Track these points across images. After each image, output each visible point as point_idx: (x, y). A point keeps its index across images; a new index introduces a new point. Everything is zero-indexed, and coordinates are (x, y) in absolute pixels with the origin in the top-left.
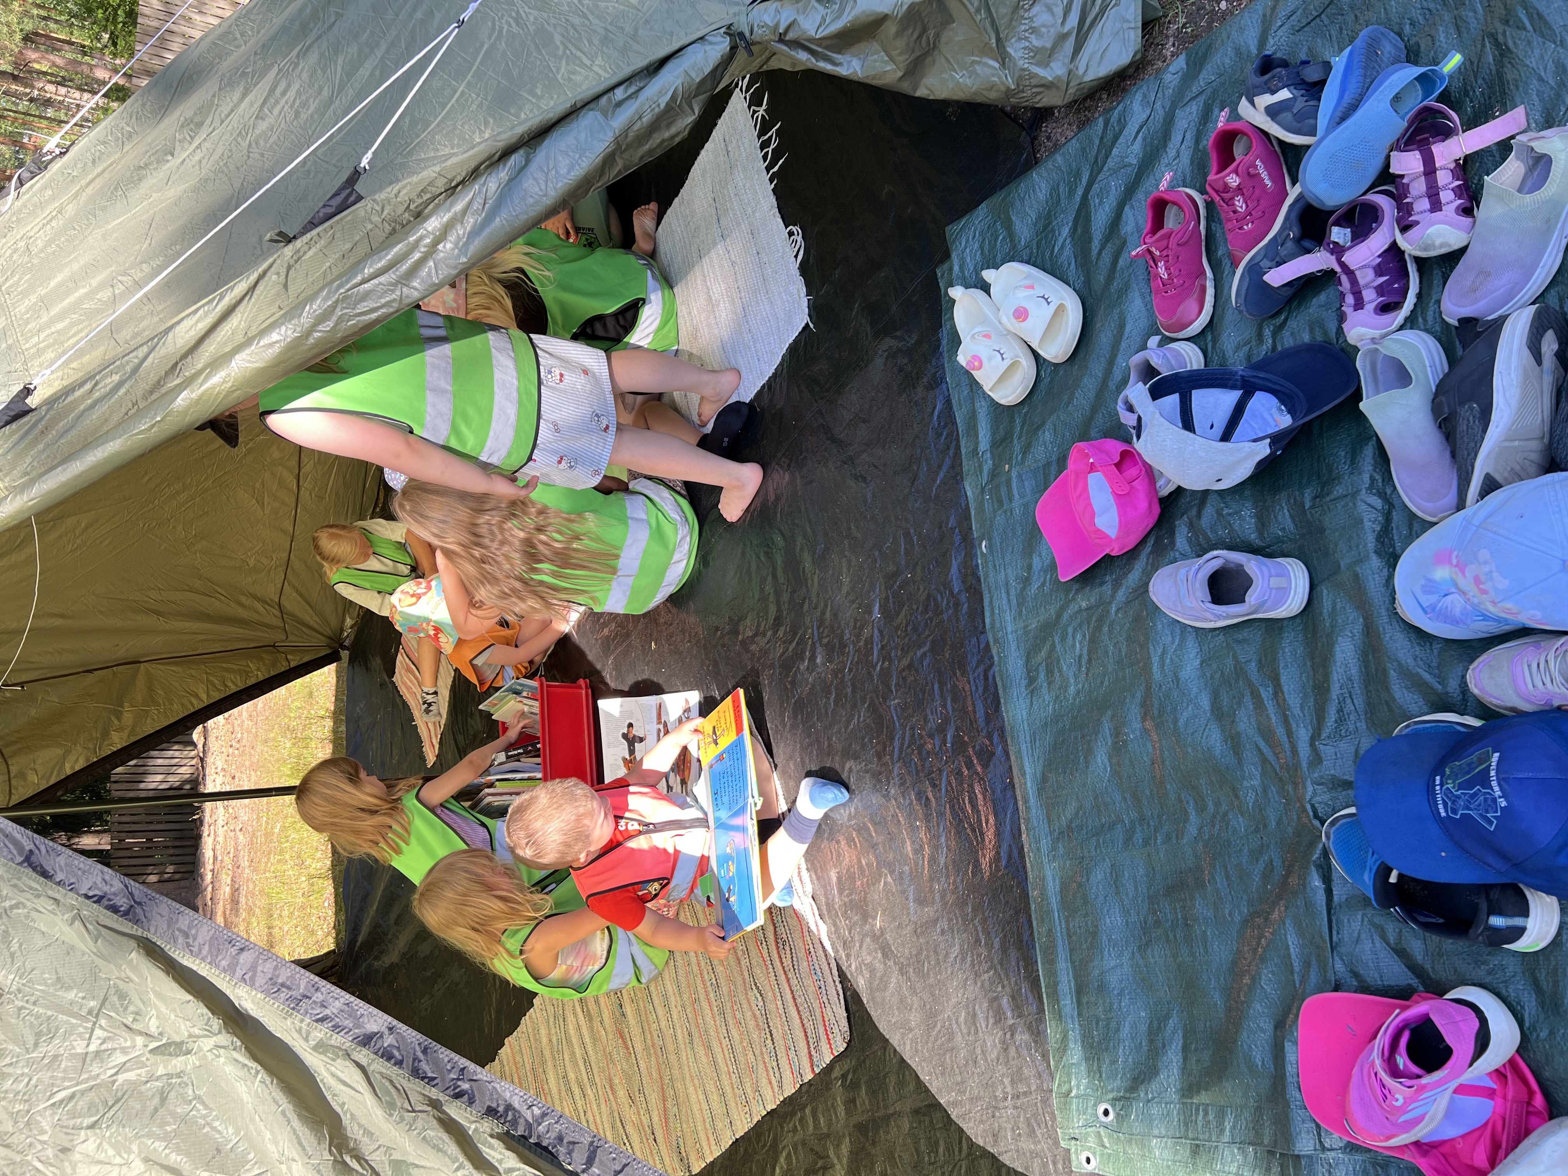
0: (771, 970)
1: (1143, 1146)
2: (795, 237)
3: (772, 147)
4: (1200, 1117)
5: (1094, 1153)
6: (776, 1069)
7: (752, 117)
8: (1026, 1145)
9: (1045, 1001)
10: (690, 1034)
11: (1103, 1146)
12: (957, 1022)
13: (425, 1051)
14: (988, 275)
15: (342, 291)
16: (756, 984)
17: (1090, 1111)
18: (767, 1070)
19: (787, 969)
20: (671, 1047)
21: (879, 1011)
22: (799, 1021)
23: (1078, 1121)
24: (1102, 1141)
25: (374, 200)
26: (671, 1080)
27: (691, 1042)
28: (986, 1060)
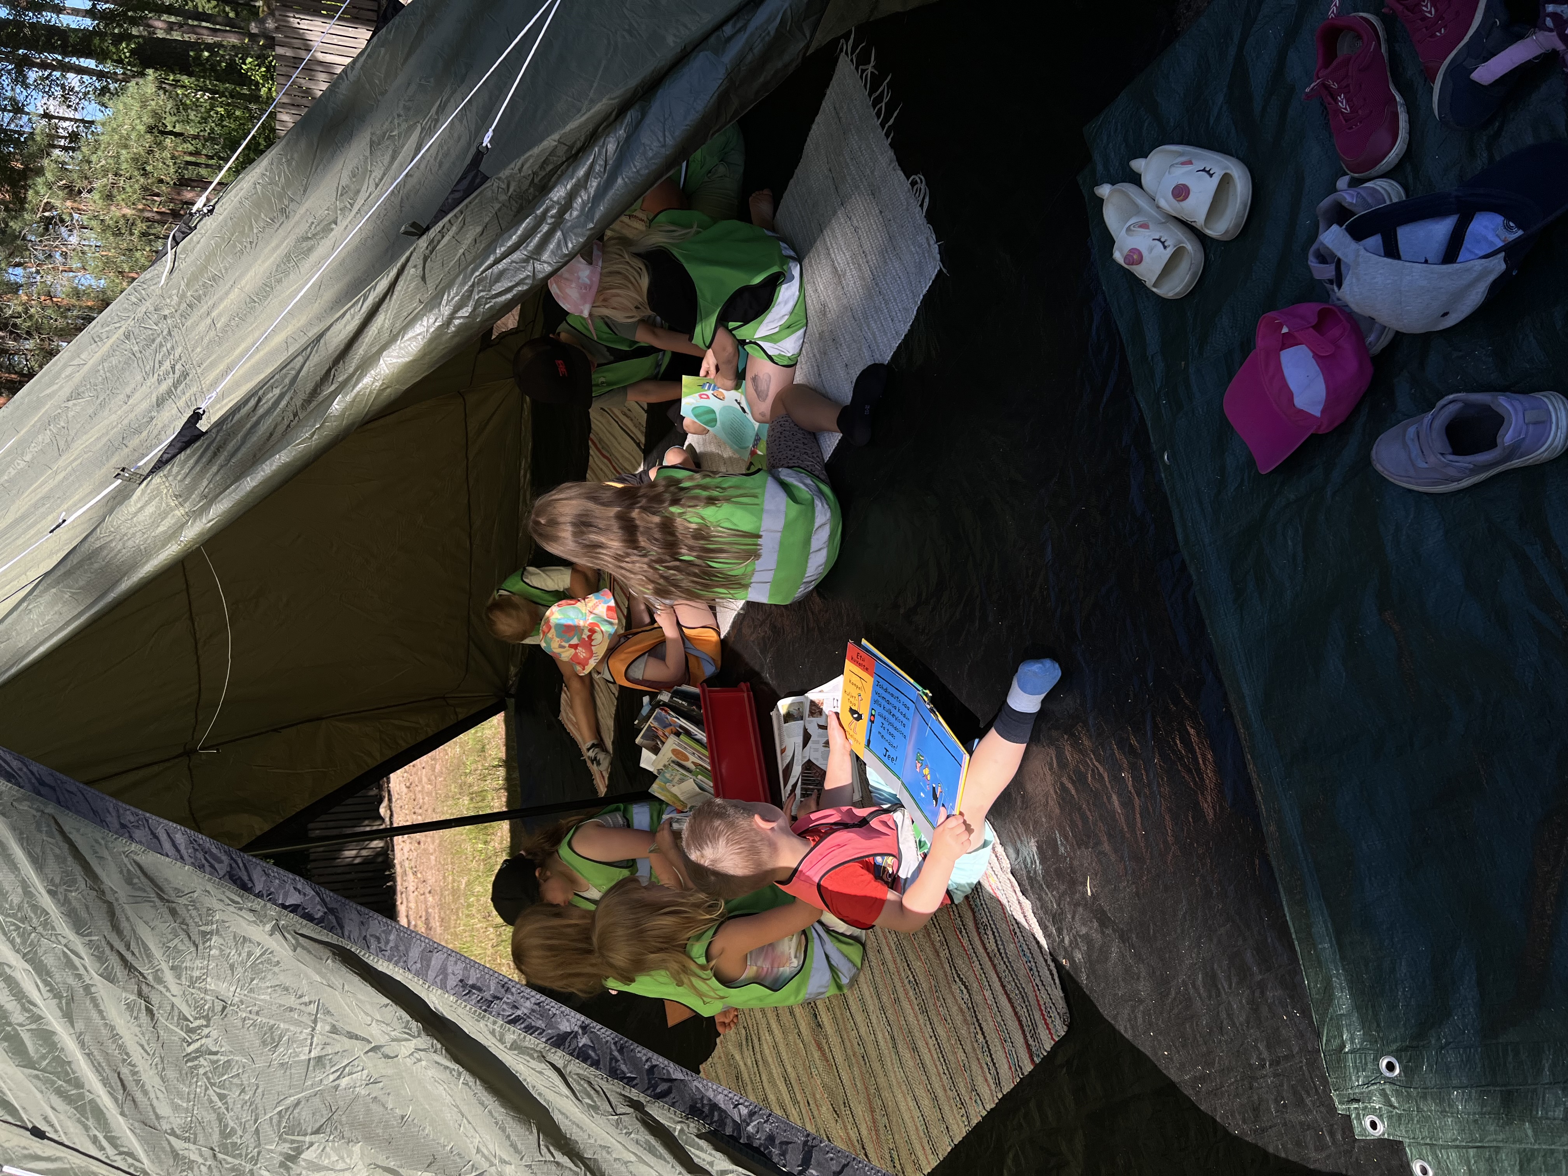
0: (975, 959)
1: (1442, 1101)
2: (918, 186)
3: (885, 100)
4: (1510, 1058)
5: (1380, 1117)
6: (991, 1065)
7: (861, 77)
8: (1295, 1117)
9: (1298, 948)
10: (893, 1038)
11: (1391, 1106)
12: (1194, 986)
13: (621, 1050)
14: (1138, 164)
15: (477, 273)
16: (959, 976)
17: (1370, 1066)
18: (982, 1067)
19: (991, 955)
20: (873, 1054)
21: (1103, 985)
22: (1010, 1009)
23: (1357, 1081)
24: (1390, 1100)
25: (499, 179)
26: (878, 1089)
27: (895, 1046)
28: (1233, 1025)
